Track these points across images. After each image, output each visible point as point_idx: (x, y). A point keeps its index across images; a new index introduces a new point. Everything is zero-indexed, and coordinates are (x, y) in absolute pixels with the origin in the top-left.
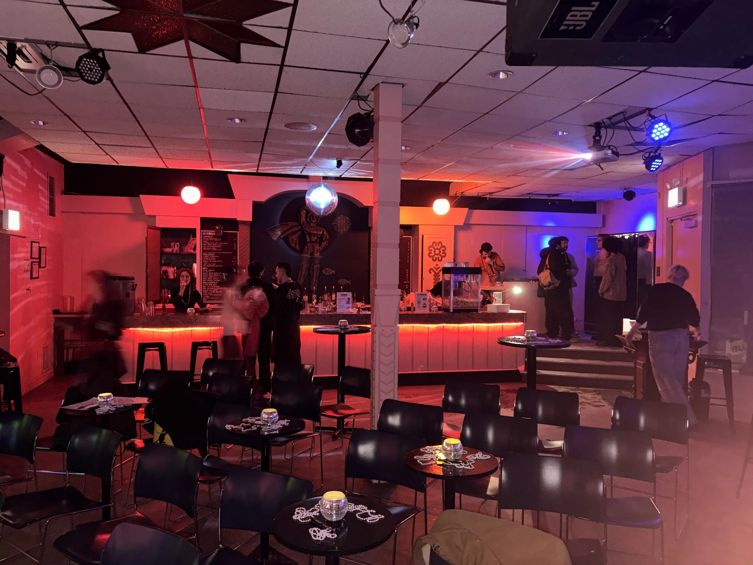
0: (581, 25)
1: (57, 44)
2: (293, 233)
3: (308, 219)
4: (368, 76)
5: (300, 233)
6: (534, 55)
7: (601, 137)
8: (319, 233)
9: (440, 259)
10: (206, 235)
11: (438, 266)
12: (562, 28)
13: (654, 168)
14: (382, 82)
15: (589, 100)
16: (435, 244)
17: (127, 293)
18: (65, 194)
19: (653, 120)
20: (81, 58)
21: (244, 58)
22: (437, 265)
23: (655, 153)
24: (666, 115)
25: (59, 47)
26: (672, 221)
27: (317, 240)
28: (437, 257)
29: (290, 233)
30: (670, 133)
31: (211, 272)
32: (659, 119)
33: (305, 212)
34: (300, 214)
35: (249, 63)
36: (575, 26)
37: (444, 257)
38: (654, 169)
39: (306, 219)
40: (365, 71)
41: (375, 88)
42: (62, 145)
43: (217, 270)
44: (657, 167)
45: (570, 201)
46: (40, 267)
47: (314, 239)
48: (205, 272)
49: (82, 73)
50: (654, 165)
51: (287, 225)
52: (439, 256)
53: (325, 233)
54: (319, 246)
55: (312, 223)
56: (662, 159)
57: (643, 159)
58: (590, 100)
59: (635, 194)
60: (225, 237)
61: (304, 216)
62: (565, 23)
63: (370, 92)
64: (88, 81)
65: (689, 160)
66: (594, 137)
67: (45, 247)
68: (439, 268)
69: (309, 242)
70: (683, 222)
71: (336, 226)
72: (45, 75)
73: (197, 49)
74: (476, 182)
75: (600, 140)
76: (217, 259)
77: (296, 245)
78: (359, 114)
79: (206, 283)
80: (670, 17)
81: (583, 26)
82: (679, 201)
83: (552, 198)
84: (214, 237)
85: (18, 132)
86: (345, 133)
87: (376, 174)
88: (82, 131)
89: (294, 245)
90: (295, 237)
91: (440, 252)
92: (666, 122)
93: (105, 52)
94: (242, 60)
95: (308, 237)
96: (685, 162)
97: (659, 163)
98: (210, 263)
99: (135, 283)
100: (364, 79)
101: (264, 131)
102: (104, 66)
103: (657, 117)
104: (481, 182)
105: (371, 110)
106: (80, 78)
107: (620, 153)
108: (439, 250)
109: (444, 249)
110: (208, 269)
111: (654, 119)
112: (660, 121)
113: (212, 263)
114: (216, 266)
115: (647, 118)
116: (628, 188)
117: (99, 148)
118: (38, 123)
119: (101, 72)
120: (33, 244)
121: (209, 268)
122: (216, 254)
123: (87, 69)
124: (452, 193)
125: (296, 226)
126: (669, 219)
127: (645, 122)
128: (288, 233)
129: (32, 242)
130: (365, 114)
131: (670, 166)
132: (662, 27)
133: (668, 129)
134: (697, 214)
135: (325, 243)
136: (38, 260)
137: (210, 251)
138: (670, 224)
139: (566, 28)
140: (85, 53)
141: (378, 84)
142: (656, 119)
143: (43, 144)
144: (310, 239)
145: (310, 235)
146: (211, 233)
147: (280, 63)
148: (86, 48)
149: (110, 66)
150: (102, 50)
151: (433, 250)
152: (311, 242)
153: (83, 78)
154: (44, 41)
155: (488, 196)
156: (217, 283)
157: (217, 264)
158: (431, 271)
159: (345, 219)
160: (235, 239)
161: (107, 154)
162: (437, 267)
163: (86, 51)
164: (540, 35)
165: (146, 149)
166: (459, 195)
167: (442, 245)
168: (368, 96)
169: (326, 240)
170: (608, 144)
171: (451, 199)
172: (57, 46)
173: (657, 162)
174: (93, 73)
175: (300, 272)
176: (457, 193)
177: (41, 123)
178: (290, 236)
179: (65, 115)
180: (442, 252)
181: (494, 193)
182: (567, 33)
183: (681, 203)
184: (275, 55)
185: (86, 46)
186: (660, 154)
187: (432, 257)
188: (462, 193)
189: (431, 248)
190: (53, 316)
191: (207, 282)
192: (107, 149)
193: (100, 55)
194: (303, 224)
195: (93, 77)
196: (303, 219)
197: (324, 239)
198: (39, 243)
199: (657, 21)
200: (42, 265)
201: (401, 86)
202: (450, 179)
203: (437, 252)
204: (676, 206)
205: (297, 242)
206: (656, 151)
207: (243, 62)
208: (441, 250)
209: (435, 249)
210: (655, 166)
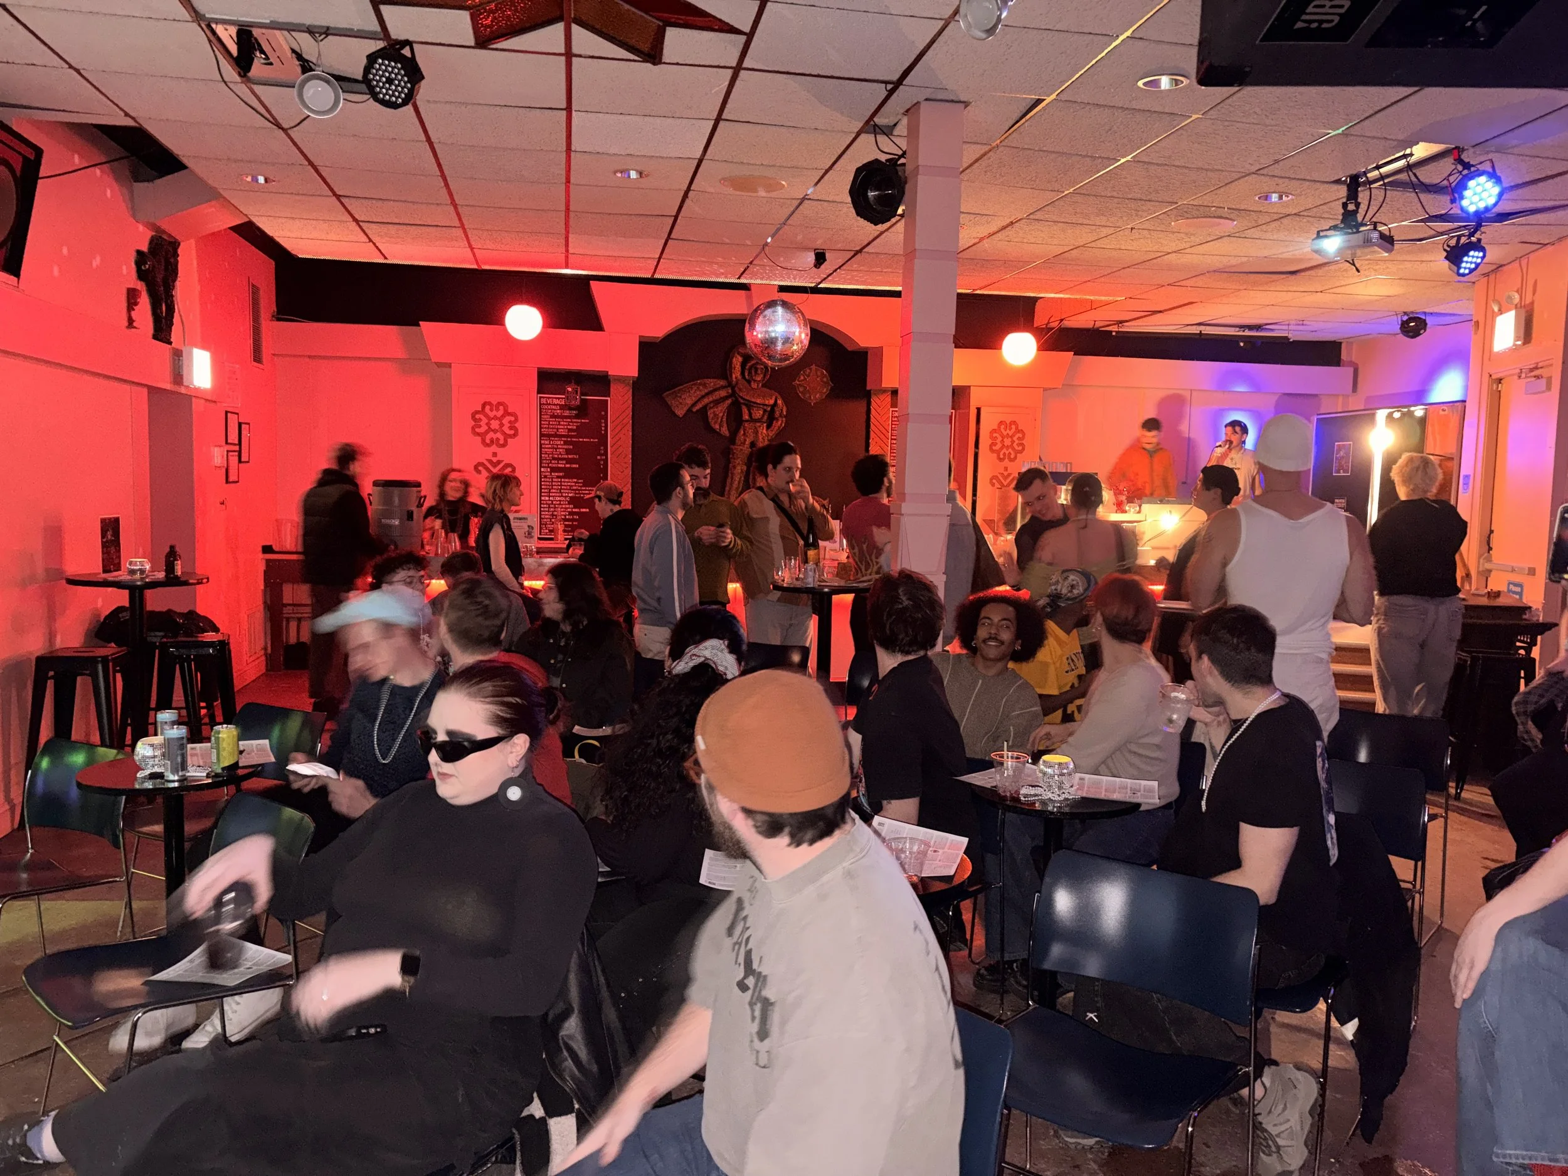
0: (1332, 21)
1: (327, 32)
2: (717, 402)
3: (746, 374)
4: (901, 87)
5: (729, 401)
6: (1247, 69)
7: (1358, 205)
8: (767, 402)
9: (1012, 456)
10: (547, 404)
11: (1009, 471)
12: (1299, 25)
13: (1465, 268)
14: (926, 100)
15: (1338, 129)
16: (1003, 427)
17: (408, 511)
18: (279, 320)
19: (1465, 172)
20: (372, 58)
21: (668, 54)
22: (1006, 469)
23: (1469, 238)
24: (1491, 161)
25: (330, 37)
26: (1500, 381)
27: (763, 416)
28: (1007, 452)
29: (711, 402)
30: (1500, 195)
31: (558, 477)
32: (1478, 170)
33: (740, 359)
34: (731, 363)
35: (677, 64)
36: (1321, 22)
37: (1021, 452)
38: (1467, 271)
39: (743, 373)
40: (895, 77)
41: (911, 111)
42: (291, 221)
43: (569, 474)
44: (1473, 266)
45: (1286, 338)
46: (240, 461)
47: (758, 414)
48: (546, 477)
49: (374, 87)
50: (1467, 262)
51: (705, 385)
52: (1010, 450)
53: (780, 402)
54: (768, 427)
55: (755, 381)
56: (1483, 249)
57: (1445, 250)
58: (1340, 131)
59: (1426, 324)
60: (583, 409)
61: (738, 367)
62: (1304, 17)
63: (899, 117)
64: (383, 103)
65: (1541, 252)
66: (1345, 205)
67: (249, 424)
68: (1009, 475)
69: (747, 421)
70: (1523, 381)
71: (801, 389)
72: (311, 91)
73: (584, 40)
74: (1092, 298)
75: (1356, 212)
76: (568, 452)
77: (721, 426)
78: (877, 160)
79: (547, 498)
80: (1484, 8)
81: (1334, 24)
82: (1517, 338)
83: (1247, 333)
84: (562, 407)
85: (213, 195)
86: (849, 199)
87: (908, 279)
88: (335, 194)
89: (717, 427)
90: (721, 410)
91: (1013, 442)
92: (1493, 176)
93: (415, 46)
94: (665, 59)
95: (745, 410)
96: (1532, 256)
97: (1477, 257)
98: (554, 459)
99: (423, 494)
100: (891, 93)
101: (682, 193)
102: (414, 73)
103: (1473, 166)
104: (1103, 298)
105: (900, 153)
106: (369, 96)
107: (1395, 238)
108: (1011, 437)
109: (1020, 435)
110: (551, 472)
111: (1469, 169)
112: (1480, 174)
113: (558, 459)
114: (568, 466)
115: (1454, 167)
116: (1412, 312)
117: (357, 228)
118: (257, 180)
119: (409, 85)
120: (229, 414)
121: (553, 470)
122: (566, 443)
123: (384, 79)
124: (1039, 320)
125: (723, 387)
126: (1493, 377)
127: (1450, 175)
128: (706, 401)
129: (227, 412)
130: (887, 160)
131: (1501, 266)
132: (1469, 23)
133: (1496, 190)
134: (1551, 365)
135: (780, 423)
136: (237, 448)
137: (556, 435)
138: (1495, 386)
139: (1305, 25)
140: (378, 48)
141: (918, 103)
142: (1473, 169)
143: (255, 220)
144: (750, 415)
145: (750, 405)
146: (558, 400)
147: (734, 65)
148: (380, 39)
149: (424, 73)
150: (408, 43)
151: (1000, 439)
152: (752, 420)
153: (375, 96)
154: (304, 25)
155: (1114, 328)
156: (568, 499)
157: (569, 461)
158: (994, 481)
159: (819, 374)
160: (603, 413)
161: (370, 240)
162: (1006, 473)
163: (380, 44)
164: (1261, 36)
165: (448, 230)
166: (1055, 325)
167: (1017, 428)
168: (895, 125)
169: (781, 416)
170: (1374, 220)
171: (1038, 333)
172: (327, 35)
173: (1473, 257)
174: (394, 87)
175: (729, 480)
176: (1051, 320)
177: (261, 180)
178: (711, 408)
179: (311, 163)
180: (1017, 442)
181: (1127, 321)
182: (1307, 34)
183: (1519, 343)
184: (725, 48)
185: (382, 36)
186: (1479, 240)
187: (998, 452)
188: (1062, 320)
189: (995, 435)
190: (261, 556)
191: (549, 496)
192: (371, 229)
193: (406, 52)
194: (737, 383)
195: (393, 95)
196: (736, 374)
197: (777, 414)
198: (237, 414)
199: (1463, 12)
200: (244, 458)
201: (962, 105)
202: (1040, 292)
203: (1007, 442)
204: (1510, 349)
205: (724, 419)
206: (1472, 235)
207: (665, 63)
208: (1015, 438)
209: (1003, 437)
210: (1468, 265)
